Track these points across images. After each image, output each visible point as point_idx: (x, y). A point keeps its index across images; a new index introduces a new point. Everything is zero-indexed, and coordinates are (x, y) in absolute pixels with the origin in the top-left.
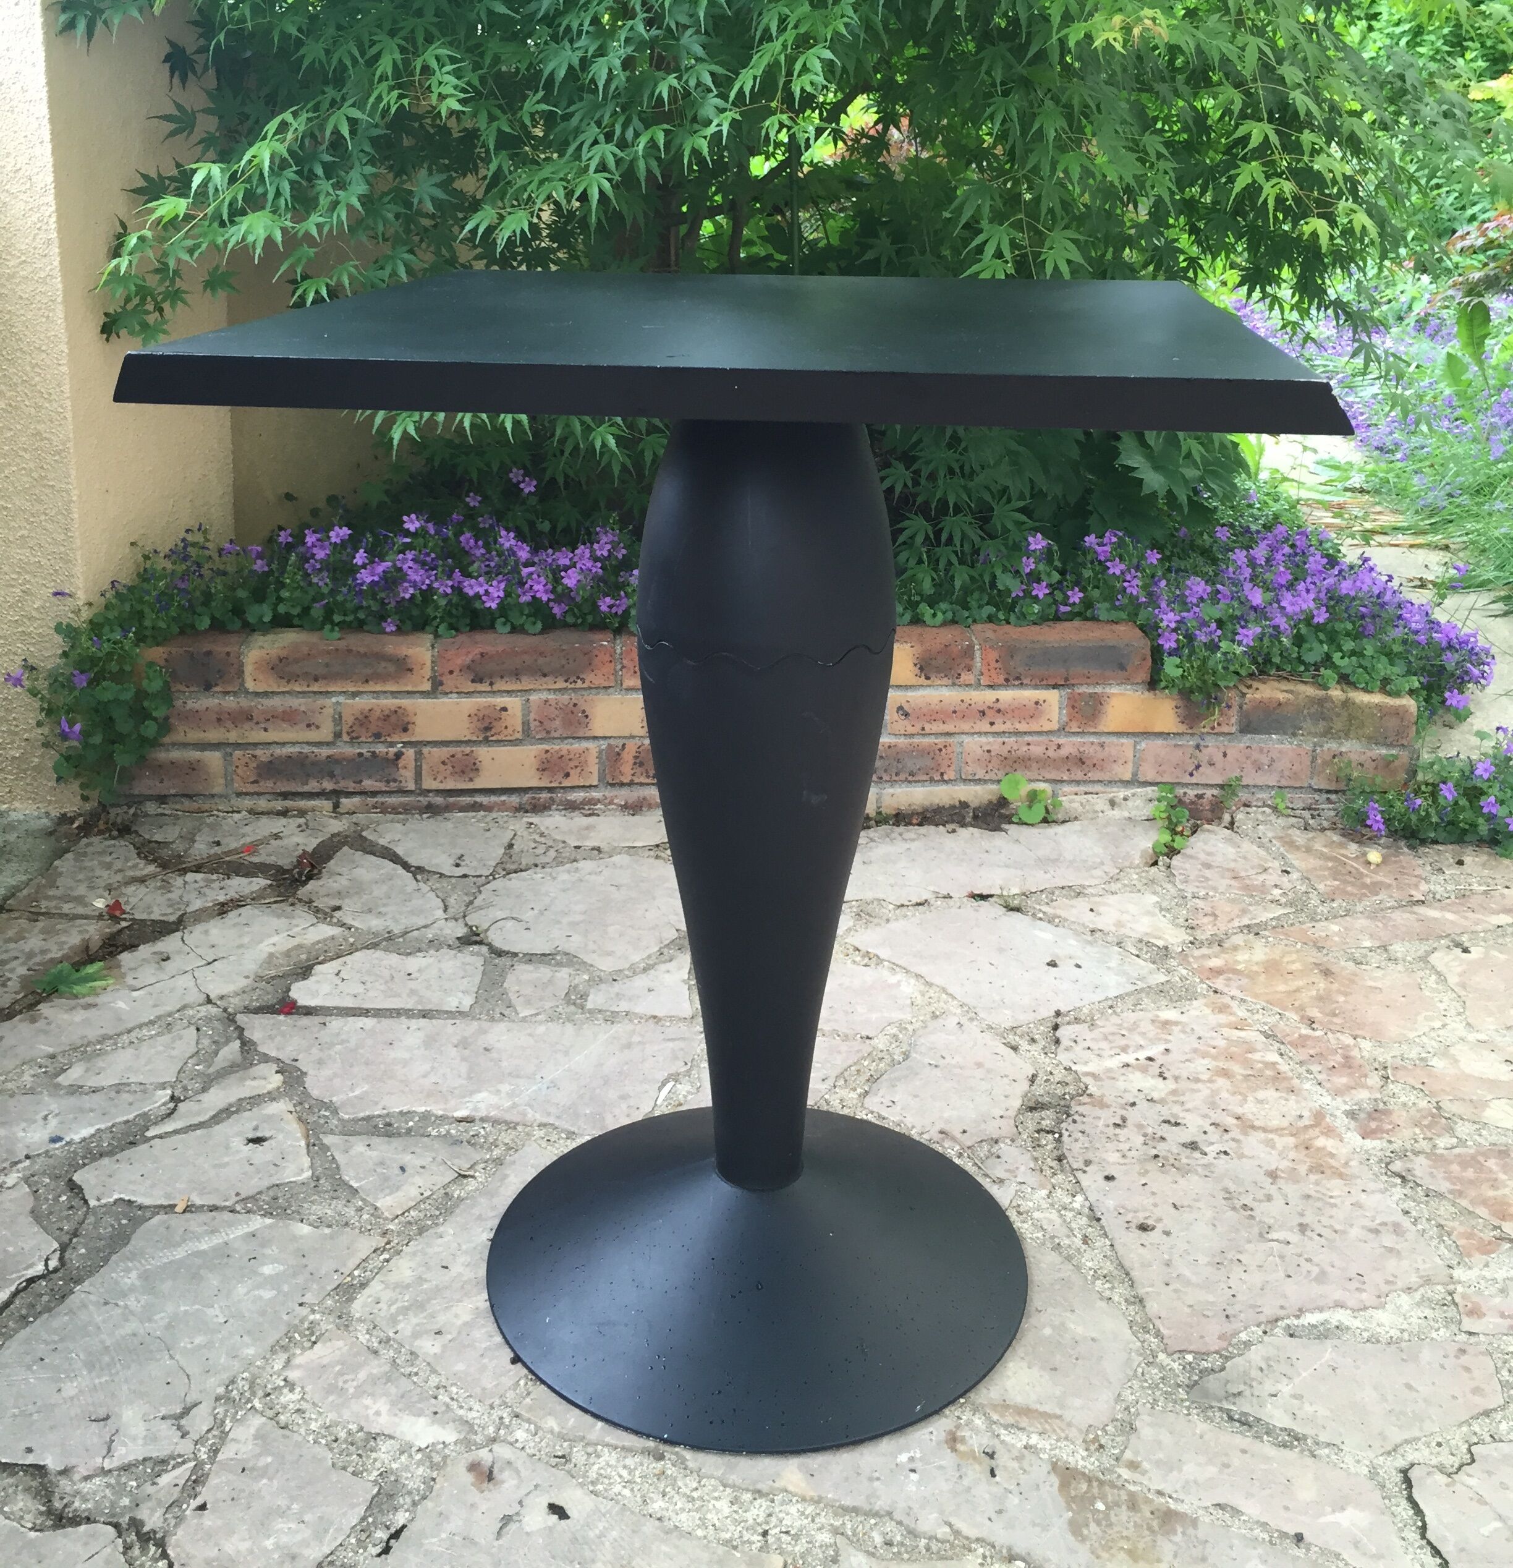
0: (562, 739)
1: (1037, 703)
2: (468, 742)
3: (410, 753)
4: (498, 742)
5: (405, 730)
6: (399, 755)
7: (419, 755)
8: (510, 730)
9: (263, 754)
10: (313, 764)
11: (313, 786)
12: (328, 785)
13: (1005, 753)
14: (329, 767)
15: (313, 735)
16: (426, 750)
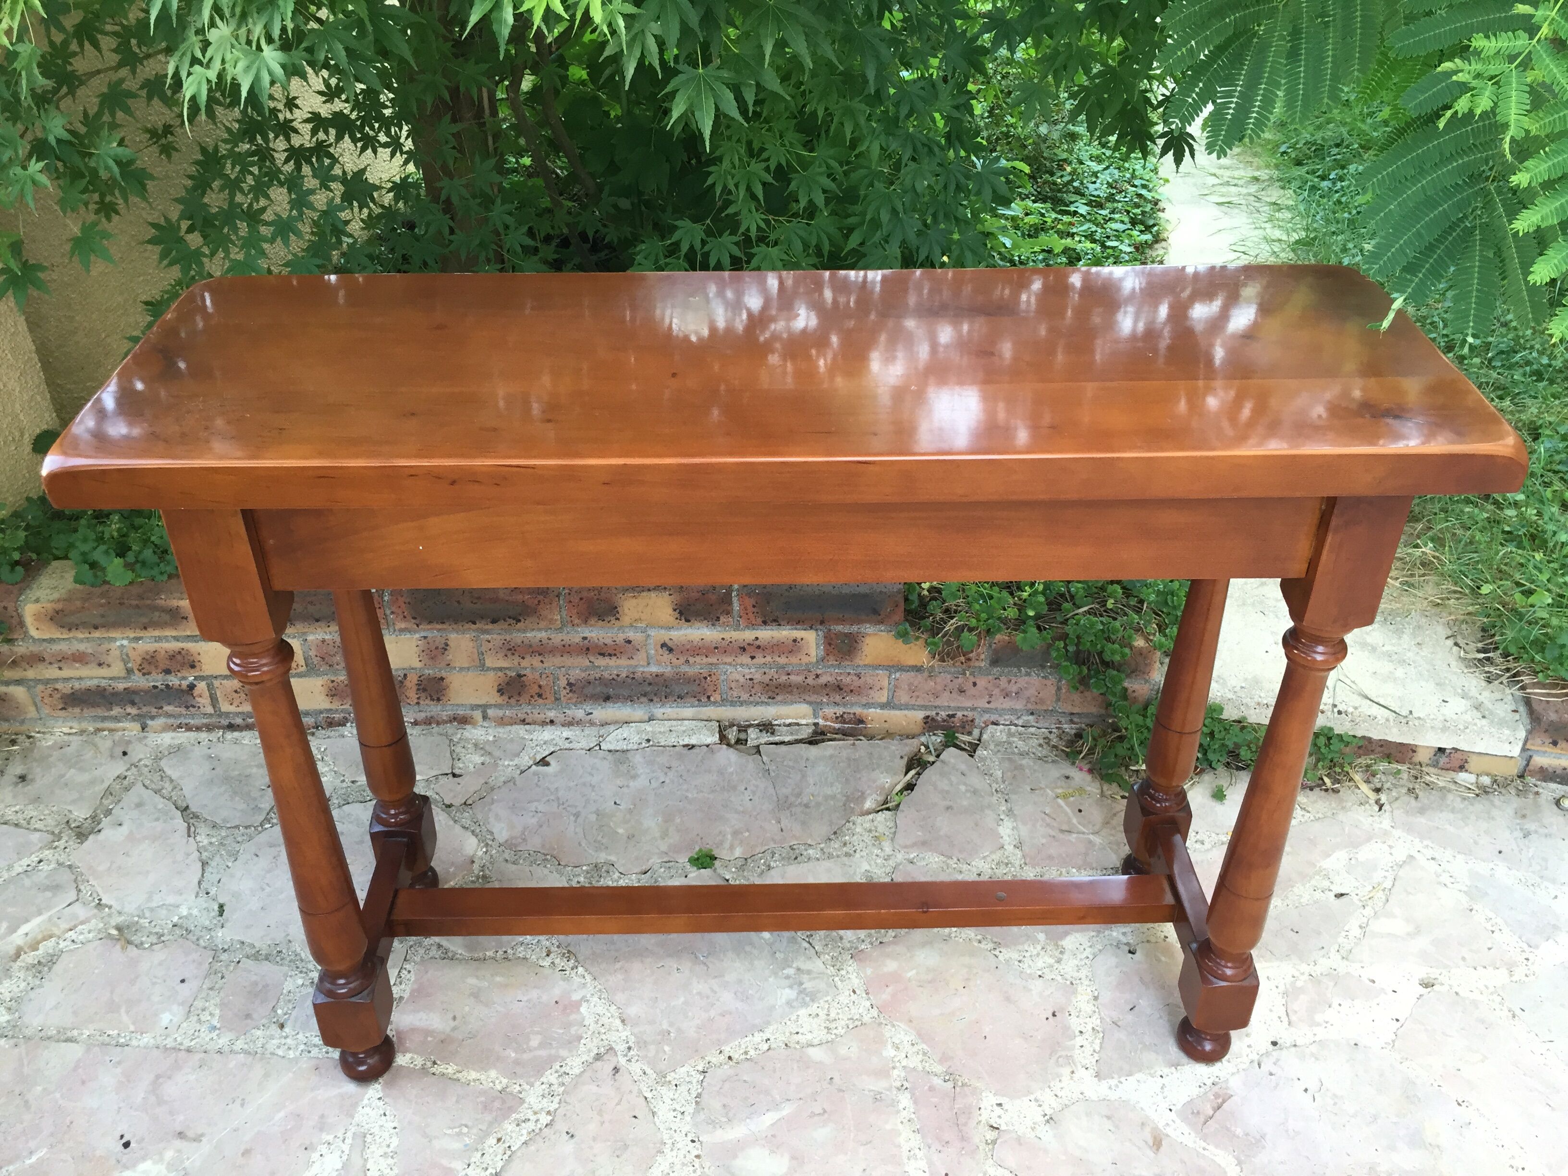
1: (795, 641)
3: (202, 686)
5: (193, 666)
6: (192, 687)
7: (210, 687)
9: (65, 688)
10: (115, 694)
11: (118, 711)
12: (132, 711)
13: (767, 680)
14: (129, 697)
15: (106, 672)
16: (216, 683)
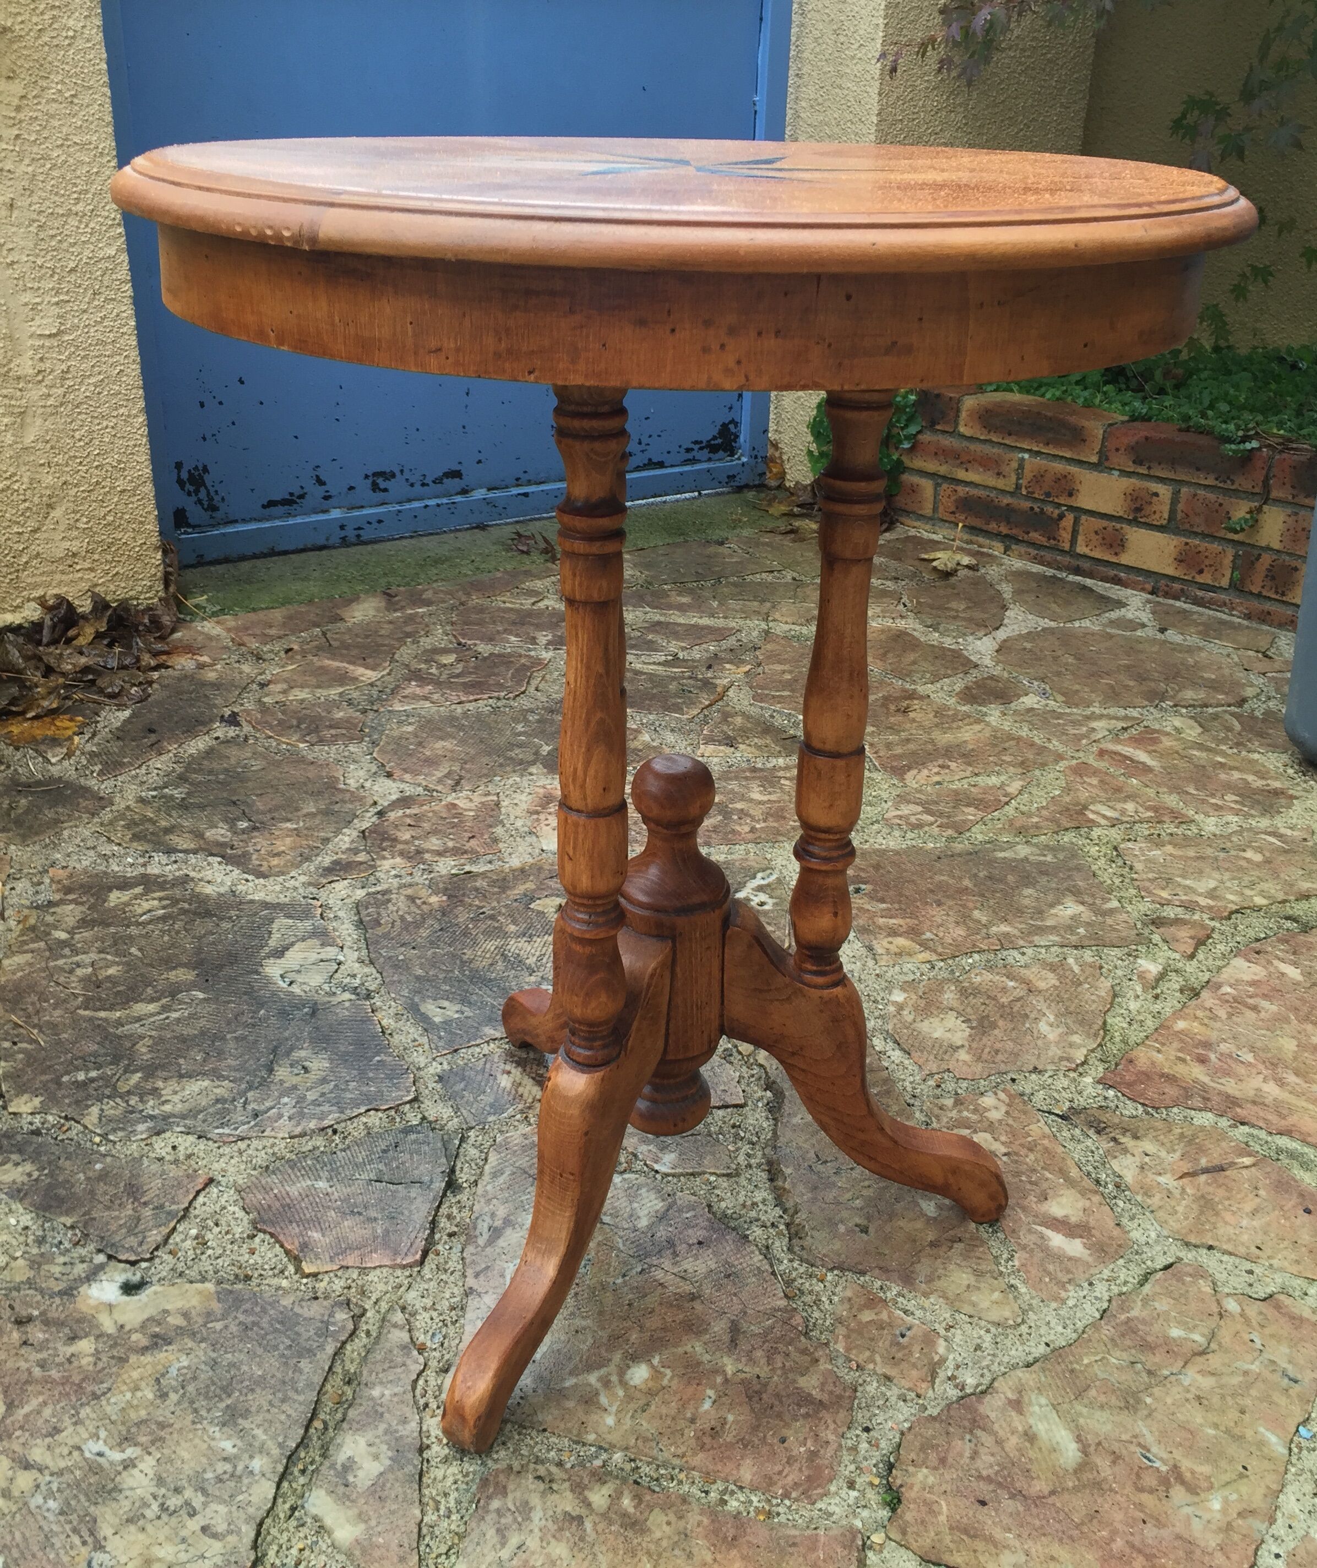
0: (1204, 536)
2: (1121, 517)
3: (1071, 517)
4: (1145, 523)
5: (1071, 495)
6: (1061, 516)
7: (1076, 521)
8: (1157, 516)
9: (962, 490)
10: (997, 508)
11: (993, 526)
12: (1004, 530)
14: (1007, 514)
15: (1000, 483)
16: (1084, 518)
